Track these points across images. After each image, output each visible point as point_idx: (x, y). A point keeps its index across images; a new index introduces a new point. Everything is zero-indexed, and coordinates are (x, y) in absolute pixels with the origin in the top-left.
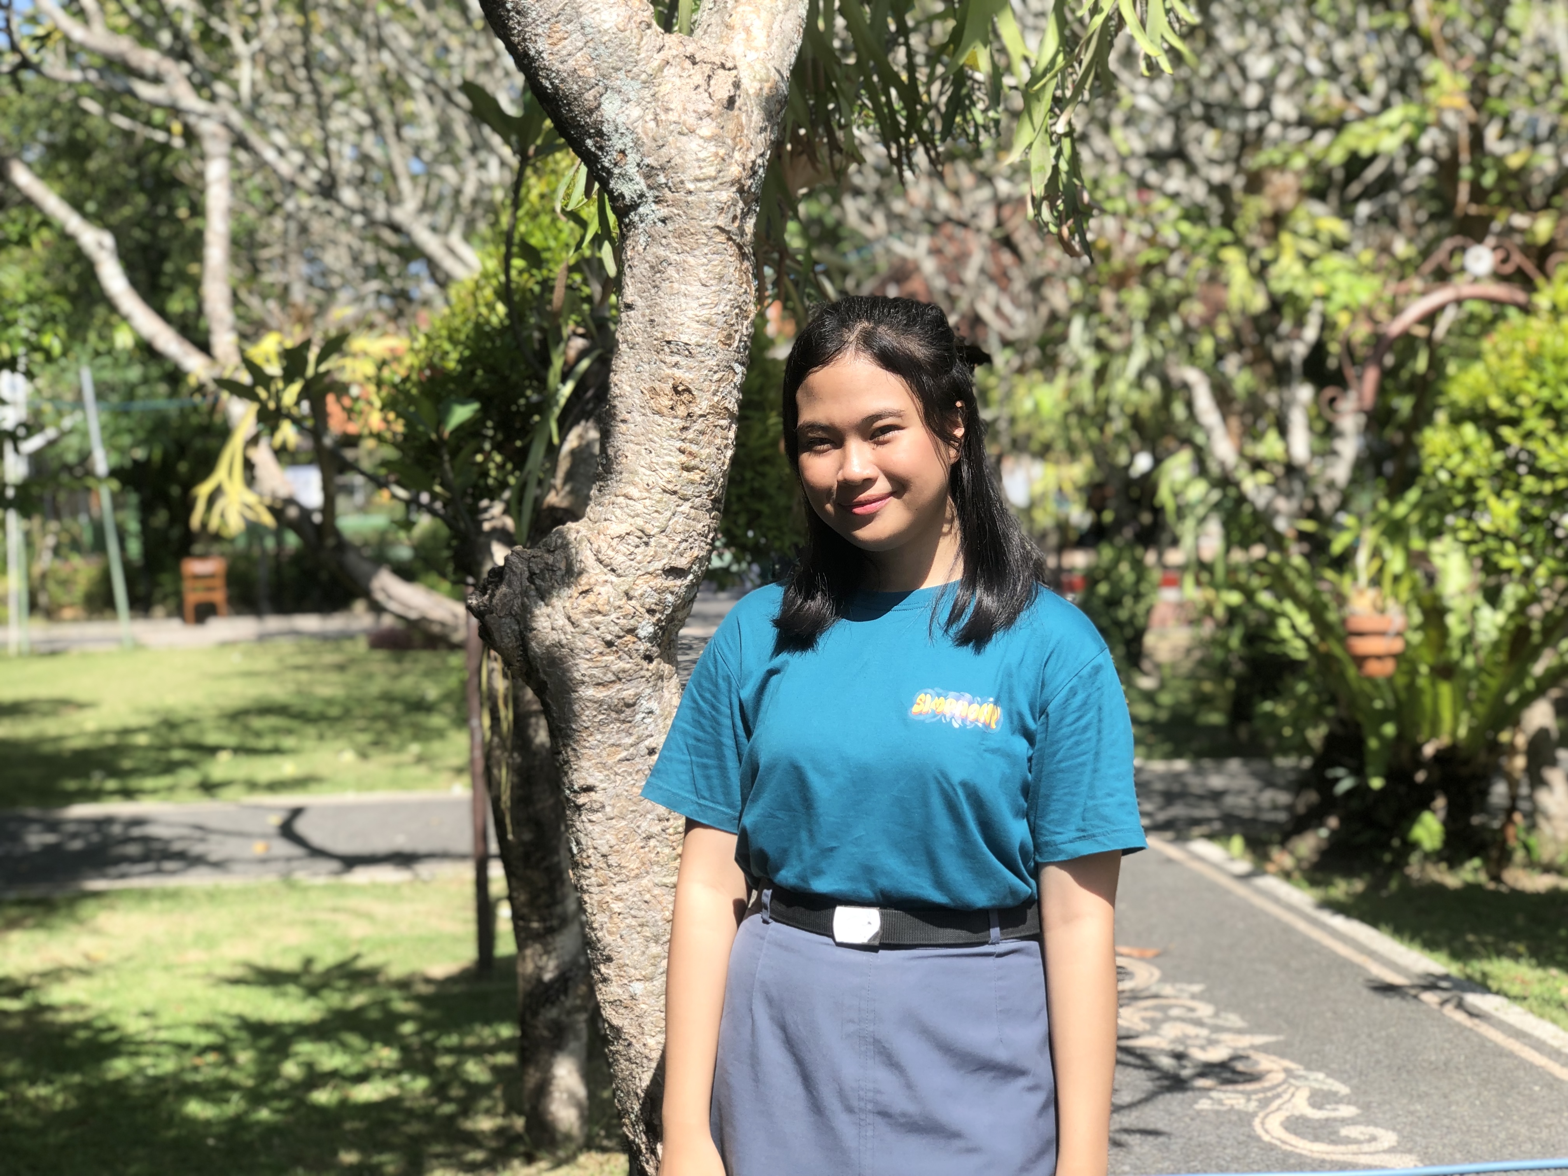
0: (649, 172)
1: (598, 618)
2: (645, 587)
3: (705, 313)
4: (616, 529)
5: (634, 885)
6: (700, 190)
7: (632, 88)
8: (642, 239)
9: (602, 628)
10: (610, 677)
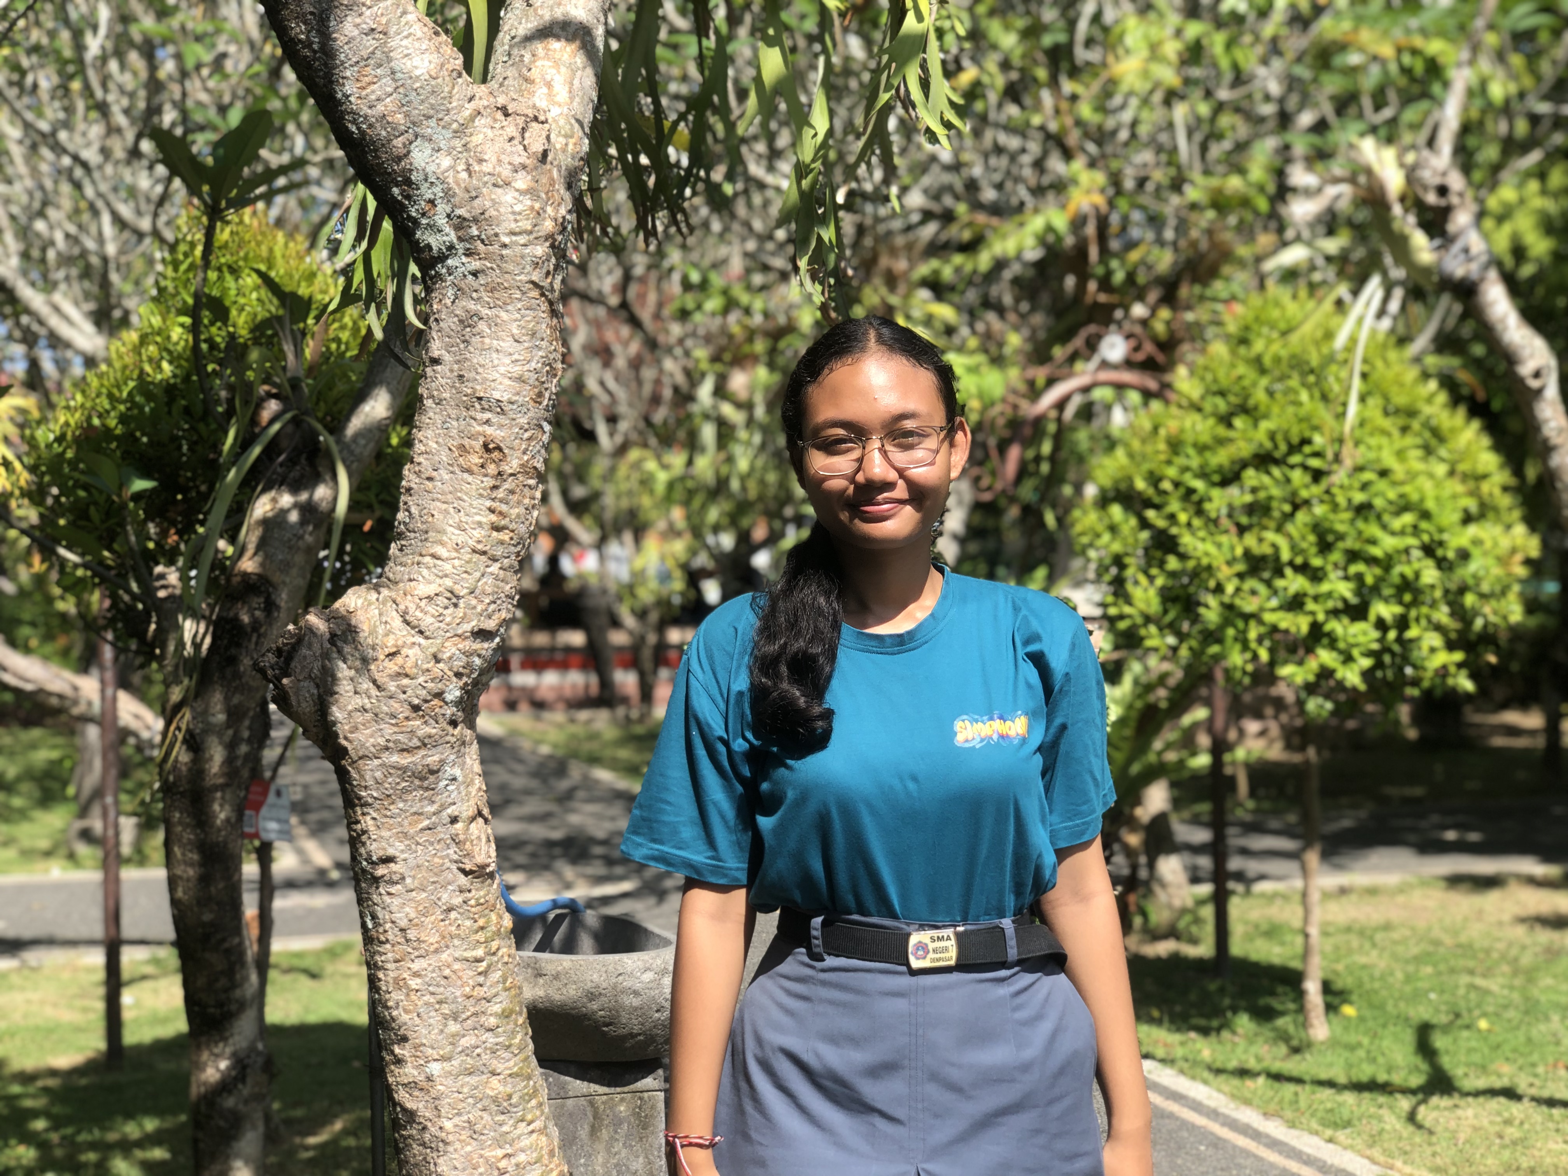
0: (460, 224)
1: (405, 681)
2: (454, 650)
3: (517, 370)
4: (423, 589)
5: (433, 960)
6: (516, 243)
7: (443, 138)
8: (450, 292)
9: (410, 692)
10: (415, 742)
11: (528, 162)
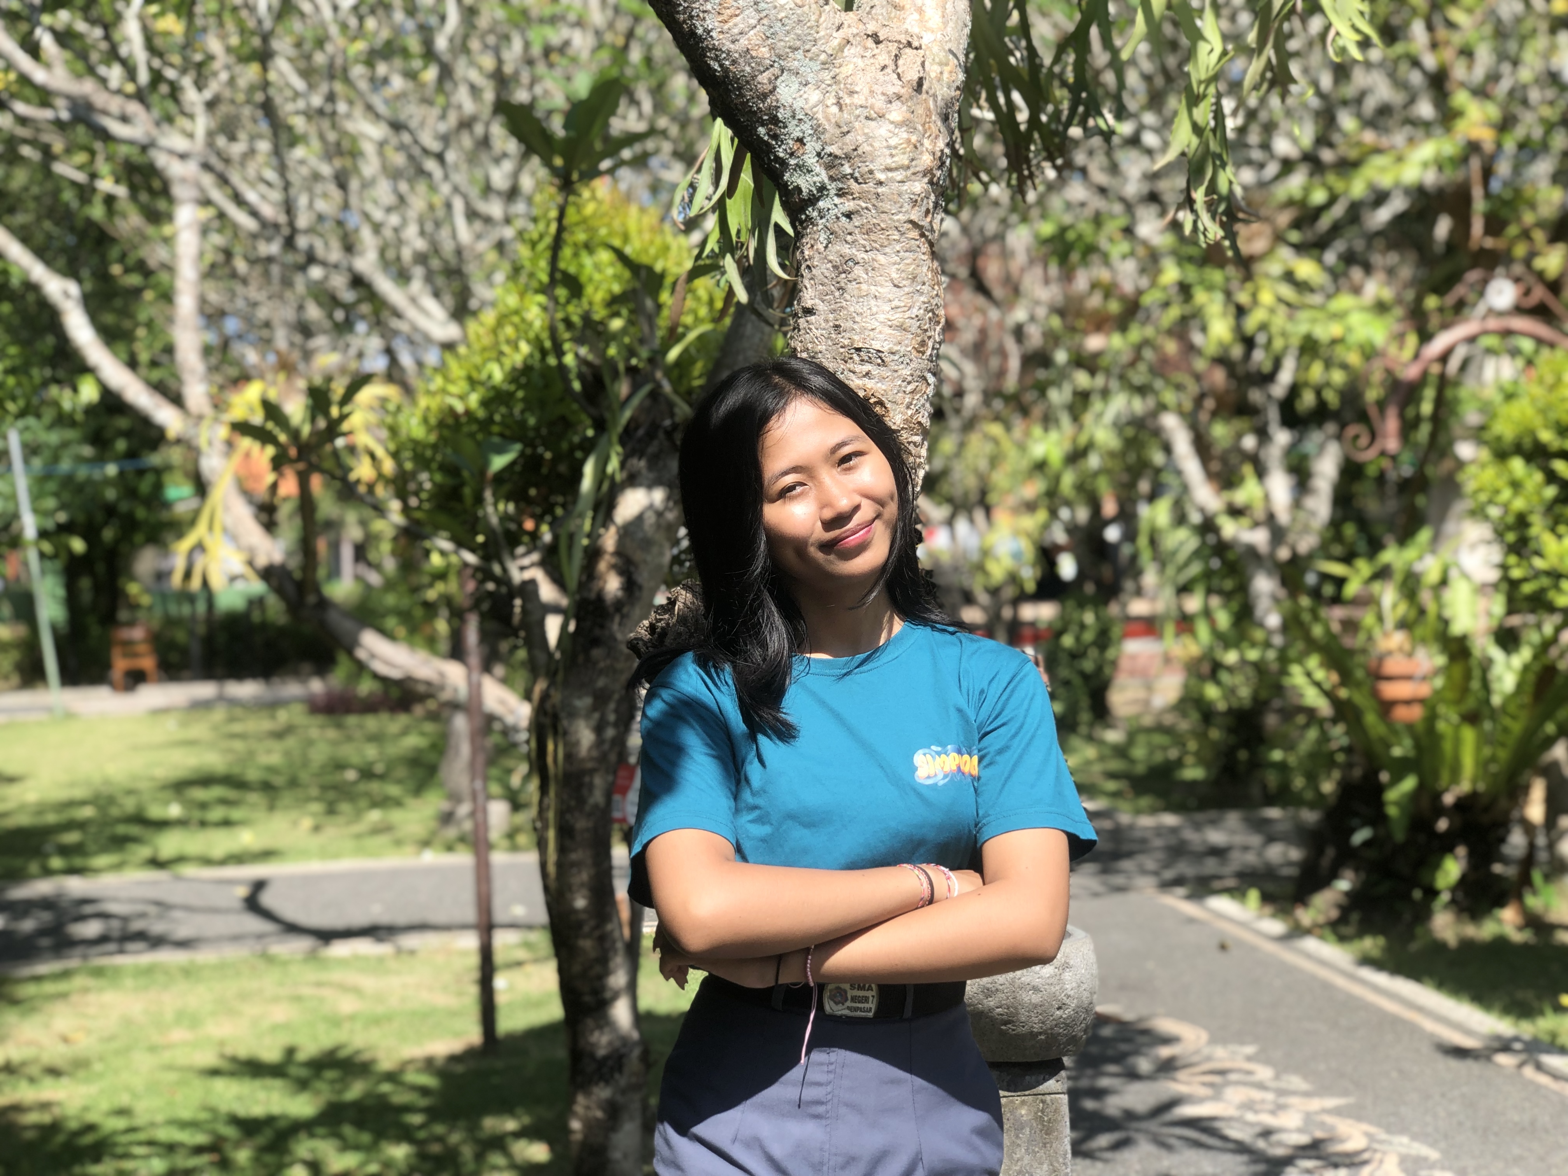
0: (832, 162)
3: (898, 317)
6: (892, 180)
7: (810, 69)
8: (823, 237)
11: (903, 91)
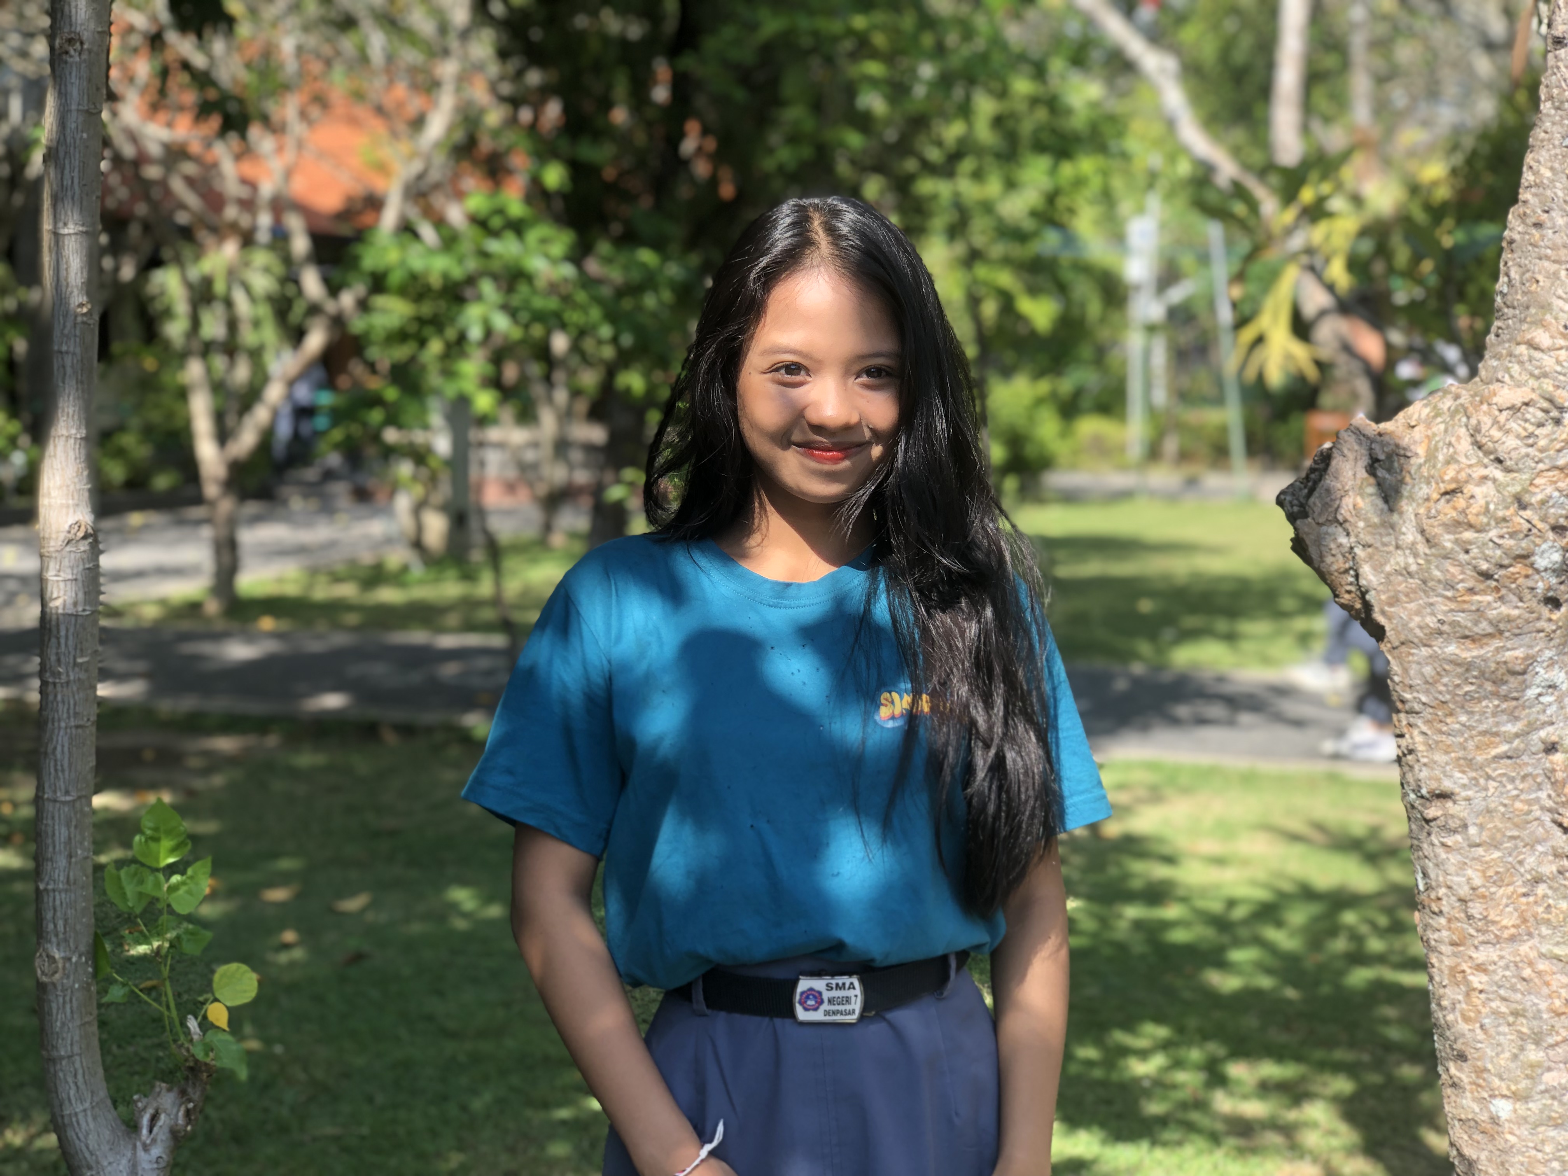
1: (1468, 535)
2: (1549, 490)
4: (1507, 395)
5: (1507, 951)
9: (1475, 551)
10: (1484, 627)
